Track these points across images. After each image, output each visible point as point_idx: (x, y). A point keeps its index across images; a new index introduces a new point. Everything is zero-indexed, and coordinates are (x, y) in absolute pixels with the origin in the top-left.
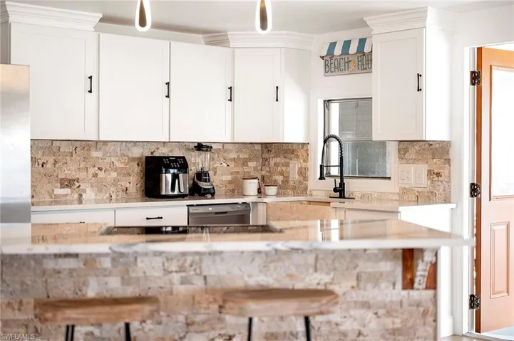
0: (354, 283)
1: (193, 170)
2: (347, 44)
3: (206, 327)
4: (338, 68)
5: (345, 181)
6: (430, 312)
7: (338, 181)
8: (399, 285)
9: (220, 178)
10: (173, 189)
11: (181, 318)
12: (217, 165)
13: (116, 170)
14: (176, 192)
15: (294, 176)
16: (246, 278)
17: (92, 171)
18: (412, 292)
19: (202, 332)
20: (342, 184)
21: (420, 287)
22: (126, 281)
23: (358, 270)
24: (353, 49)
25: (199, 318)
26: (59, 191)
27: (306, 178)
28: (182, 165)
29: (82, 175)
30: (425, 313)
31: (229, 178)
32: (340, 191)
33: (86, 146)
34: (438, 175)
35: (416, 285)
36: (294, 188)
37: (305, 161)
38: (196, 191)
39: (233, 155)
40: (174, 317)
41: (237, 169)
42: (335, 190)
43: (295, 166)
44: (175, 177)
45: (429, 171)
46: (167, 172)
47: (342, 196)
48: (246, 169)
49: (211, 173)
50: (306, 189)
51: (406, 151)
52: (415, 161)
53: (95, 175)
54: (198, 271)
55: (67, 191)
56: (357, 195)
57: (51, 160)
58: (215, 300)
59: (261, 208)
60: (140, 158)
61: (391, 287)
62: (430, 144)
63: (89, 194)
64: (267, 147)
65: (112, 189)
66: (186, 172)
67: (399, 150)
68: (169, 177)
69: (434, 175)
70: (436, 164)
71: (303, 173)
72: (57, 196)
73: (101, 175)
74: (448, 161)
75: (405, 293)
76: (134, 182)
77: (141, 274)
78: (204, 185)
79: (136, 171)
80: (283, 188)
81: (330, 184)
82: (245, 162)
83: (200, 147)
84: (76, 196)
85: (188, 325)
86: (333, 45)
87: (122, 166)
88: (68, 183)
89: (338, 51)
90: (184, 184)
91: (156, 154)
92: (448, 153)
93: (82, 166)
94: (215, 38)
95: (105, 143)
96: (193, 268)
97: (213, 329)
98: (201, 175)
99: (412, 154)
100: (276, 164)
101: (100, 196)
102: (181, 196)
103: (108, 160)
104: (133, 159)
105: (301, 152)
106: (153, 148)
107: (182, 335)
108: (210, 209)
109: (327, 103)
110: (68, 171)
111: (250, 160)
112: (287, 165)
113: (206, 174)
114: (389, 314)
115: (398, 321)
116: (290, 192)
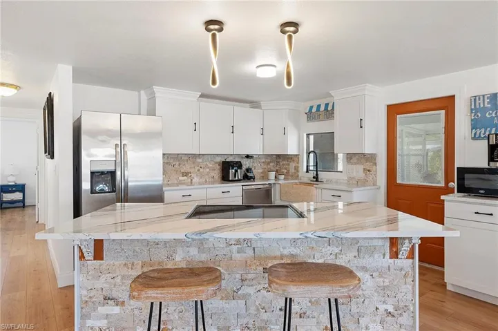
0: (356, 254)
1: (244, 167)
2: (319, 106)
3: (254, 282)
4: (314, 118)
5: (319, 172)
6: (410, 275)
7: (315, 173)
8: (388, 256)
9: (257, 171)
10: (235, 177)
11: (238, 276)
12: (256, 165)
13: (208, 168)
14: (237, 178)
15: (292, 170)
16: (282, 250)
17: (197, 168)
18: (397, 261)
19: (252, 286)
20: (317, 175)
21: (403, 257)
22: (201, 250)
23: (359, 244)
24: (322, 108)
25: (250, 276)
26: (181, 178)
27: (298, 171)
28: (239, 165)
29: (192, 171)
30: (406, 276)
31: (261, 171)
32: (316, 178)
33: (195, 156)
34: (369, 171)
35: (400, 256)
36: (292, 176)
37: (298, 163)
38: (246, 177)
39: (263, 160)
40: (233, 275)
41: (265, 167)
42: (314, 178)
43: (293, 165)
44: (236, 171)
45: (364, 169)
46: (233, 169)
47: (317, 180)
48: (269, 167)
49: (253, 169)
50: (298, 176)
51: (351, 158)
52: (356, 164)
53: (199, 170)
54: (249, 245)
55: (185, 178)
56: (324, 180)
57: (178, 163)
58: (260, 264)
59: (277, 187)
60: (220, 162)
61: (382, 257)
62: (364, 155)
63: (196, 180)
64: (278, 156)
65: (207, 176)
66: (241, 169)
67: (347, 158)
68: (234, 171)
69: (367, 171)
70: (368, 165)
71: (296, 169)
72: (180, 181)
73: (201, 170)
74: (375, 164)
75: (392, 261)
76: (217, 174)
77: (211, 246)
78: (249, 175)
79: (218, 167)
80: (287, 175)
81: (311, 174)
82: (269, 163)
83: (248, 157)
84: (190, 180)
85: (242, 280)
86: (312, 107)
87: (211, 166)
88: (185, 174)
89: (314, 110)
90: (240, 174)
91: (227, 160)
92: (375, 160)
93: (192, 166)
94: (255, 105)
95: (203, 155)
96: (245, 242)
97: (259, 284)
98: (248, 170)
99: (354, 160)
100: (283, 165)
101: (201, 180)
102: (239, 180)
103: (205, 163)
104: (216, 163)
105: (295, 159)
106: (226, 157)
107: (238, 287)
108: (253, 187)
109: (308, 135)
110: (186, 168)
111: (271, 162)
112: (289, 165)
113: (251, 169)
114: (381, 276)
115: (386, 280)
116: (290, 178)
